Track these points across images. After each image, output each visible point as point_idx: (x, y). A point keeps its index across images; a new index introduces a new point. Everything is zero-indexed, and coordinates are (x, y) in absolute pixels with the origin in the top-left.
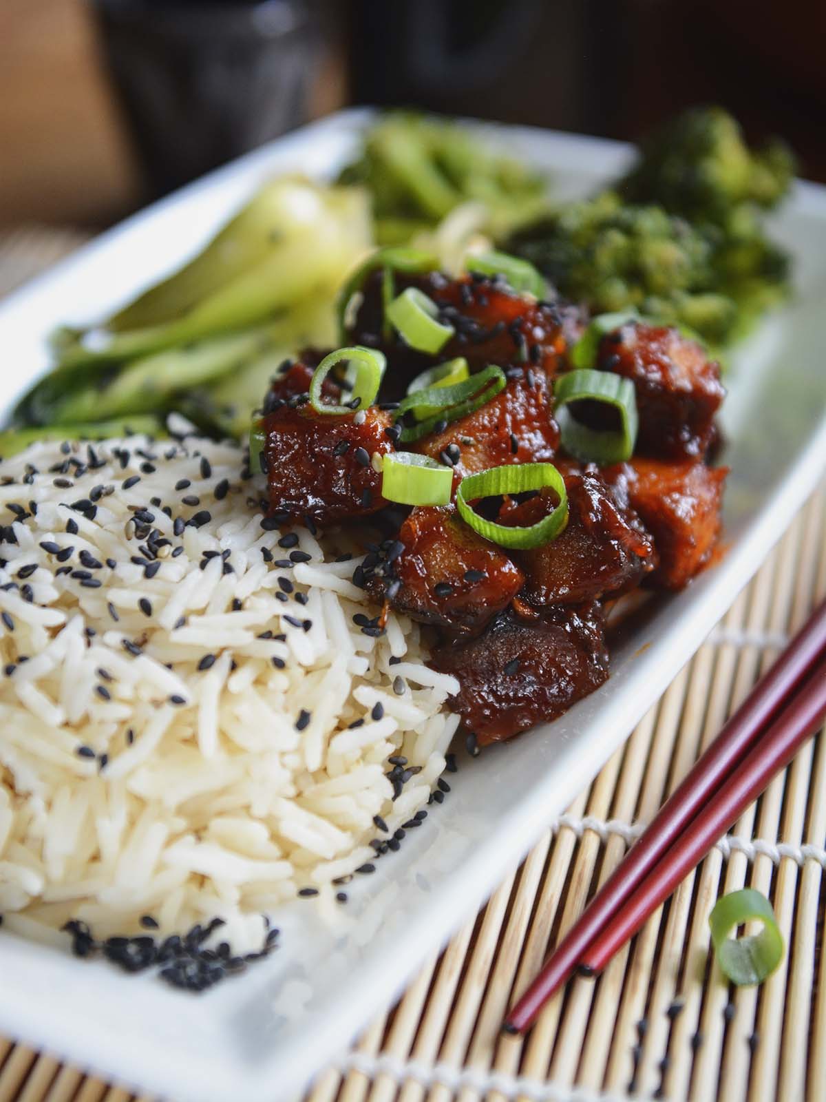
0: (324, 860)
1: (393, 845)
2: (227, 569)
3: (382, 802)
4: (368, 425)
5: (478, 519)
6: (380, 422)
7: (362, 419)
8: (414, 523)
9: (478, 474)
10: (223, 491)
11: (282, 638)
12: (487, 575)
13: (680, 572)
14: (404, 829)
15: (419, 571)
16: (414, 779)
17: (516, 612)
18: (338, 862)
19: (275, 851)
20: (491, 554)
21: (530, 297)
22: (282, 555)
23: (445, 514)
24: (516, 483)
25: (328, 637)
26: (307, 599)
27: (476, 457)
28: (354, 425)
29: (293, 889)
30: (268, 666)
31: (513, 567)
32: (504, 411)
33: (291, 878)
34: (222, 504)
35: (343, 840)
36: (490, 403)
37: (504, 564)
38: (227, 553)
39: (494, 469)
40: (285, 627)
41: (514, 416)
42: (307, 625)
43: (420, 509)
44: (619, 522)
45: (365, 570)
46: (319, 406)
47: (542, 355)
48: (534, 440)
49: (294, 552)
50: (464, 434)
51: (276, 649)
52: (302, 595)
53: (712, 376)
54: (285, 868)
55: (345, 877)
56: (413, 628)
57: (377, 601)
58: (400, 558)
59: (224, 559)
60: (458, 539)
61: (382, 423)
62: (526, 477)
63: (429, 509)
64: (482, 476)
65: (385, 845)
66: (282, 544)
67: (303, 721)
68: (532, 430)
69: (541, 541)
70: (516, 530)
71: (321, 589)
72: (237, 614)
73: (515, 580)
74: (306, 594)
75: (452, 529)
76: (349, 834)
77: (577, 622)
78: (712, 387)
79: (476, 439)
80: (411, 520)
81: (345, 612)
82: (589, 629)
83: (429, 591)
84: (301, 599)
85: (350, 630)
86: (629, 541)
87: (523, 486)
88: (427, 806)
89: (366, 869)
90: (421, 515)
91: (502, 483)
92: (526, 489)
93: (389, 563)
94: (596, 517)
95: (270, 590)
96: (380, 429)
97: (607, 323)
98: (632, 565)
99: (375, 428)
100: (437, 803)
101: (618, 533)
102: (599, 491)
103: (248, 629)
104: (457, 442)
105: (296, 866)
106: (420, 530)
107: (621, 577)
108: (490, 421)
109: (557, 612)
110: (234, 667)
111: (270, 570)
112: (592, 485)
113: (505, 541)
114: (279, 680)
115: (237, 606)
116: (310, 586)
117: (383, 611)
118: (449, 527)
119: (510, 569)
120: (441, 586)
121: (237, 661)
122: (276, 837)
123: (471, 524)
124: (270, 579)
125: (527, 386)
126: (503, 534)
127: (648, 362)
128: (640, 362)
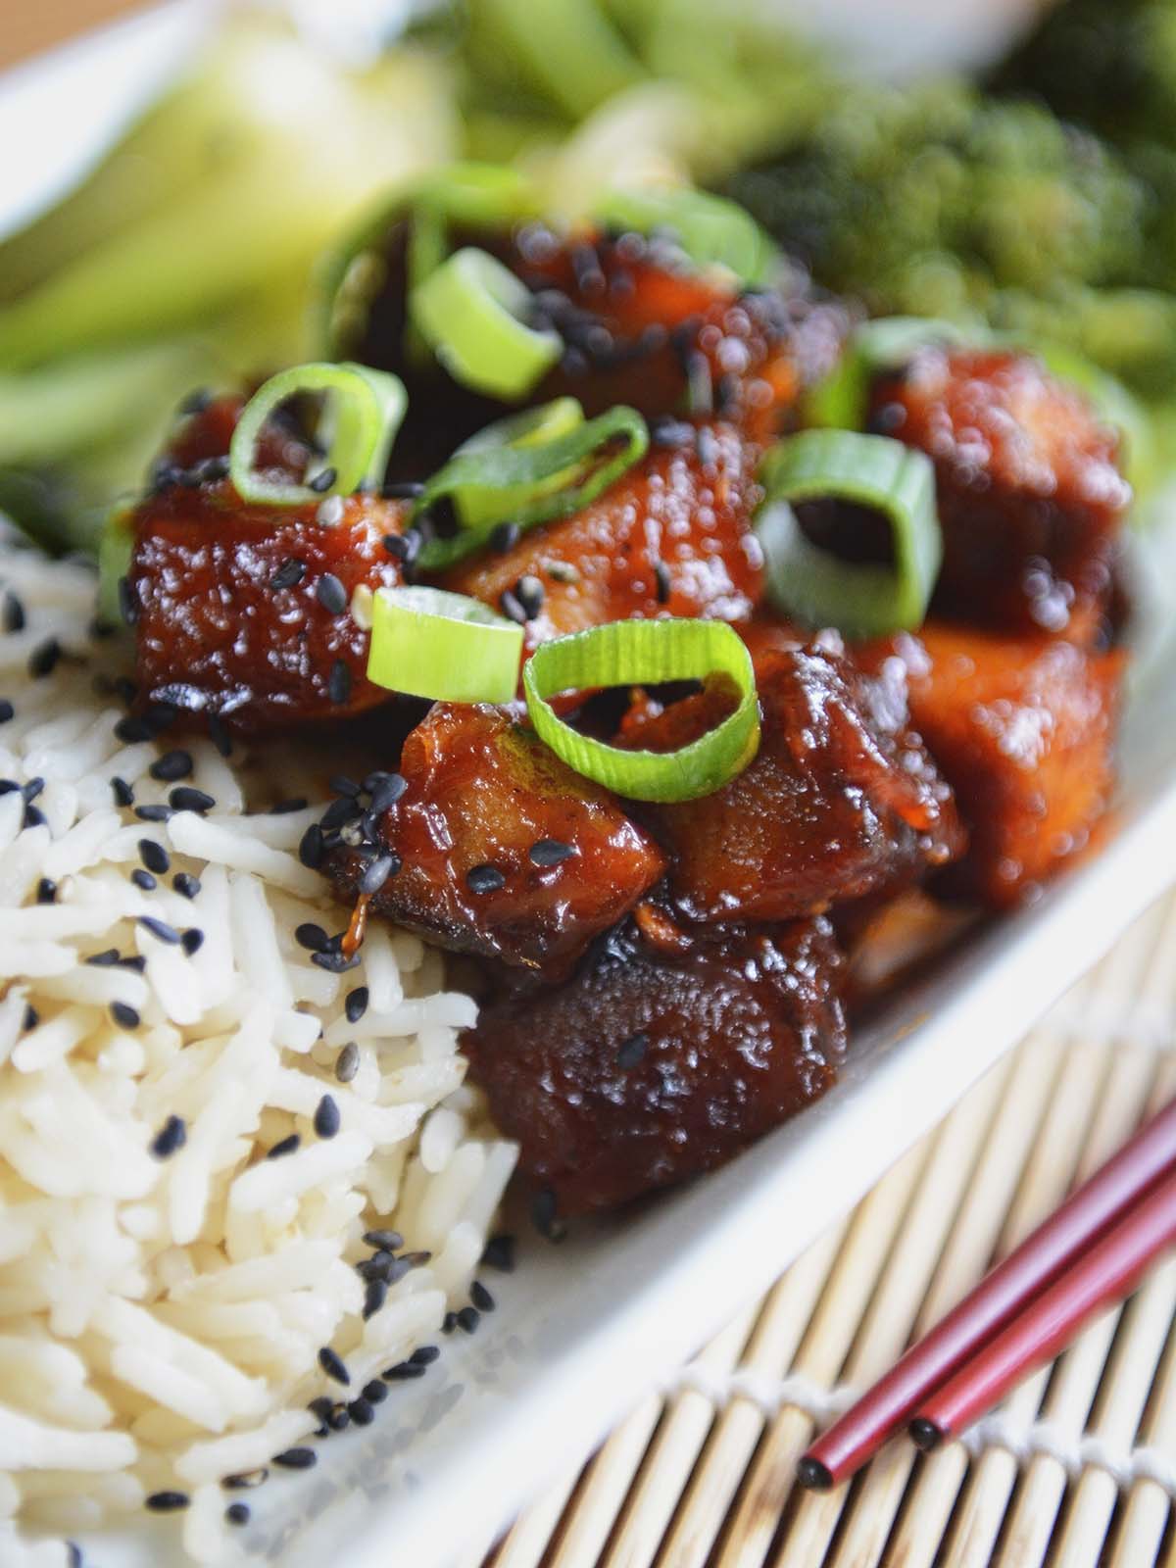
0: (207, 1435)
1: (359, 1413)
2: (32, 818)
3: (339, 1318)
4: (346, 529)
5: (563, 731)
6: (374, 525)
7: (333, 514)
8: (429, 737)
9: (572, 637)
10: (48, 661)
11: (137, 963)
12: (578, 851)
13: (1012, 870)
14: (389, 1383)
15: (435, 838)
16: (415, 1276)
17: (643, 934)
18: (235, 1439)
19: (99, 1408)
20: (591, 807)
21: (723, 278)
22: (151, 794)
23: (496, 719)
24: (653, 660)
25: (236, 967)
26: (199, 888)
27: (578, 604)
28: (318, 527)
29: (136, 1491)
30: (104, 1022)
31: (635, 835)
32: (643, 514)
33: (130, 1469)
34: (42, 689)
35: (247, 1394)
36: (612, 493)
37: (618, 827)
38: (36, 787)
39: (604, 628)
40: (145, 941)
41: (665, 522)
42: (192, 940)
43: (446, 708)
44: (865, 752)
45: (325, 833)
46: (248, 483)
47: (739, 396)
48: (704, 577)
49: (181, 789)
50: (556, 558)
51: (123, 986)
52: (188, 879)
53: (1105, 458)
54: (120, 1448)
55: (250, 1474)
56: (425, 959)
57: (344, 897)
58: (395, 808)
59: (28, 799)
60: (523, 772)
61: (378, 525)
62: (674, 650)
63: (464, 711)
64: (579, 644)
65: (343, 1411)
66: (158, 773)
67: (169, 1140)
68: (703, 555)
69: (699, 785)
70: (642, 759)
71: (229, 869)
72: (46, 910)
73: (637, 865)
74: (197, 879)
75: (509, 754)
76: (262, 1382)
77: (775, 959)
78: (1100, 480)
79: (580, 569)
80: (423, 731)
81: (278, 919)
82: (798, 975)
83: (454, 881)
84: (184, 887)
85: (287, 957)
86: (888, 792)
87: (667, 668)
88: (441, 1335)
89: (295, 1459)
90: (447, 721)
91: (623, 659)
92: (675, 674)
93: (373, 817)
94: (817, 739)
95: (121, 866)
96: (373, 538)
97: (890, 340)
98: (896, 846)
99: (362, 536)
100: (463, 1331)
101: (861, 772)
102: (828, 685)
103: (66, 942)
104: (540, 575)
105: (144, 1443)
106: (440, 752)
107: (867, 869)
108: (613, 533)
109: (729, 937)
110: (32, 1022)
111: (126, 823)
112: (815, 674)
113: (621, 781)
114: (124, 1051)
115: (47, 893)
116: (208, 862)
117: (354, 917)
118: (504, 747)
119: (629, 841)
120: (479, 871)
121: (40, 1010)
122: (101, 1380)
123: (552, 743)
124: (124, 841)
125: (695, 464)
126: (615, 765)
127: (962, 422)
128: (945, 418)
